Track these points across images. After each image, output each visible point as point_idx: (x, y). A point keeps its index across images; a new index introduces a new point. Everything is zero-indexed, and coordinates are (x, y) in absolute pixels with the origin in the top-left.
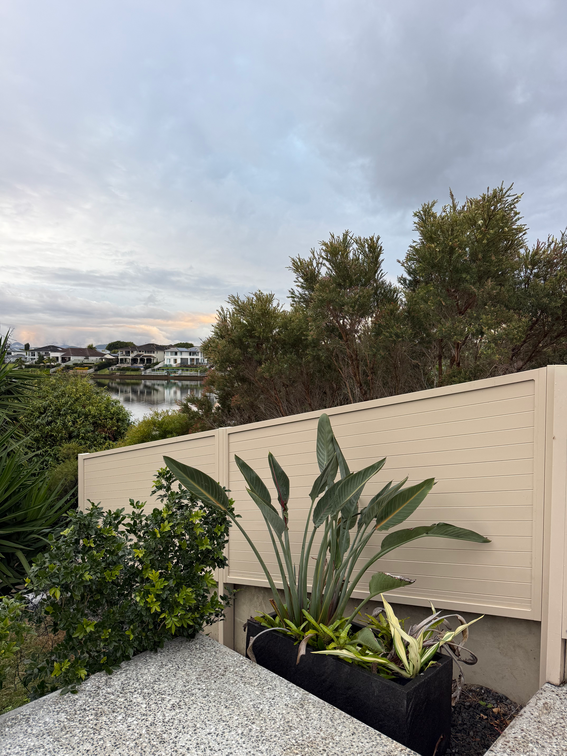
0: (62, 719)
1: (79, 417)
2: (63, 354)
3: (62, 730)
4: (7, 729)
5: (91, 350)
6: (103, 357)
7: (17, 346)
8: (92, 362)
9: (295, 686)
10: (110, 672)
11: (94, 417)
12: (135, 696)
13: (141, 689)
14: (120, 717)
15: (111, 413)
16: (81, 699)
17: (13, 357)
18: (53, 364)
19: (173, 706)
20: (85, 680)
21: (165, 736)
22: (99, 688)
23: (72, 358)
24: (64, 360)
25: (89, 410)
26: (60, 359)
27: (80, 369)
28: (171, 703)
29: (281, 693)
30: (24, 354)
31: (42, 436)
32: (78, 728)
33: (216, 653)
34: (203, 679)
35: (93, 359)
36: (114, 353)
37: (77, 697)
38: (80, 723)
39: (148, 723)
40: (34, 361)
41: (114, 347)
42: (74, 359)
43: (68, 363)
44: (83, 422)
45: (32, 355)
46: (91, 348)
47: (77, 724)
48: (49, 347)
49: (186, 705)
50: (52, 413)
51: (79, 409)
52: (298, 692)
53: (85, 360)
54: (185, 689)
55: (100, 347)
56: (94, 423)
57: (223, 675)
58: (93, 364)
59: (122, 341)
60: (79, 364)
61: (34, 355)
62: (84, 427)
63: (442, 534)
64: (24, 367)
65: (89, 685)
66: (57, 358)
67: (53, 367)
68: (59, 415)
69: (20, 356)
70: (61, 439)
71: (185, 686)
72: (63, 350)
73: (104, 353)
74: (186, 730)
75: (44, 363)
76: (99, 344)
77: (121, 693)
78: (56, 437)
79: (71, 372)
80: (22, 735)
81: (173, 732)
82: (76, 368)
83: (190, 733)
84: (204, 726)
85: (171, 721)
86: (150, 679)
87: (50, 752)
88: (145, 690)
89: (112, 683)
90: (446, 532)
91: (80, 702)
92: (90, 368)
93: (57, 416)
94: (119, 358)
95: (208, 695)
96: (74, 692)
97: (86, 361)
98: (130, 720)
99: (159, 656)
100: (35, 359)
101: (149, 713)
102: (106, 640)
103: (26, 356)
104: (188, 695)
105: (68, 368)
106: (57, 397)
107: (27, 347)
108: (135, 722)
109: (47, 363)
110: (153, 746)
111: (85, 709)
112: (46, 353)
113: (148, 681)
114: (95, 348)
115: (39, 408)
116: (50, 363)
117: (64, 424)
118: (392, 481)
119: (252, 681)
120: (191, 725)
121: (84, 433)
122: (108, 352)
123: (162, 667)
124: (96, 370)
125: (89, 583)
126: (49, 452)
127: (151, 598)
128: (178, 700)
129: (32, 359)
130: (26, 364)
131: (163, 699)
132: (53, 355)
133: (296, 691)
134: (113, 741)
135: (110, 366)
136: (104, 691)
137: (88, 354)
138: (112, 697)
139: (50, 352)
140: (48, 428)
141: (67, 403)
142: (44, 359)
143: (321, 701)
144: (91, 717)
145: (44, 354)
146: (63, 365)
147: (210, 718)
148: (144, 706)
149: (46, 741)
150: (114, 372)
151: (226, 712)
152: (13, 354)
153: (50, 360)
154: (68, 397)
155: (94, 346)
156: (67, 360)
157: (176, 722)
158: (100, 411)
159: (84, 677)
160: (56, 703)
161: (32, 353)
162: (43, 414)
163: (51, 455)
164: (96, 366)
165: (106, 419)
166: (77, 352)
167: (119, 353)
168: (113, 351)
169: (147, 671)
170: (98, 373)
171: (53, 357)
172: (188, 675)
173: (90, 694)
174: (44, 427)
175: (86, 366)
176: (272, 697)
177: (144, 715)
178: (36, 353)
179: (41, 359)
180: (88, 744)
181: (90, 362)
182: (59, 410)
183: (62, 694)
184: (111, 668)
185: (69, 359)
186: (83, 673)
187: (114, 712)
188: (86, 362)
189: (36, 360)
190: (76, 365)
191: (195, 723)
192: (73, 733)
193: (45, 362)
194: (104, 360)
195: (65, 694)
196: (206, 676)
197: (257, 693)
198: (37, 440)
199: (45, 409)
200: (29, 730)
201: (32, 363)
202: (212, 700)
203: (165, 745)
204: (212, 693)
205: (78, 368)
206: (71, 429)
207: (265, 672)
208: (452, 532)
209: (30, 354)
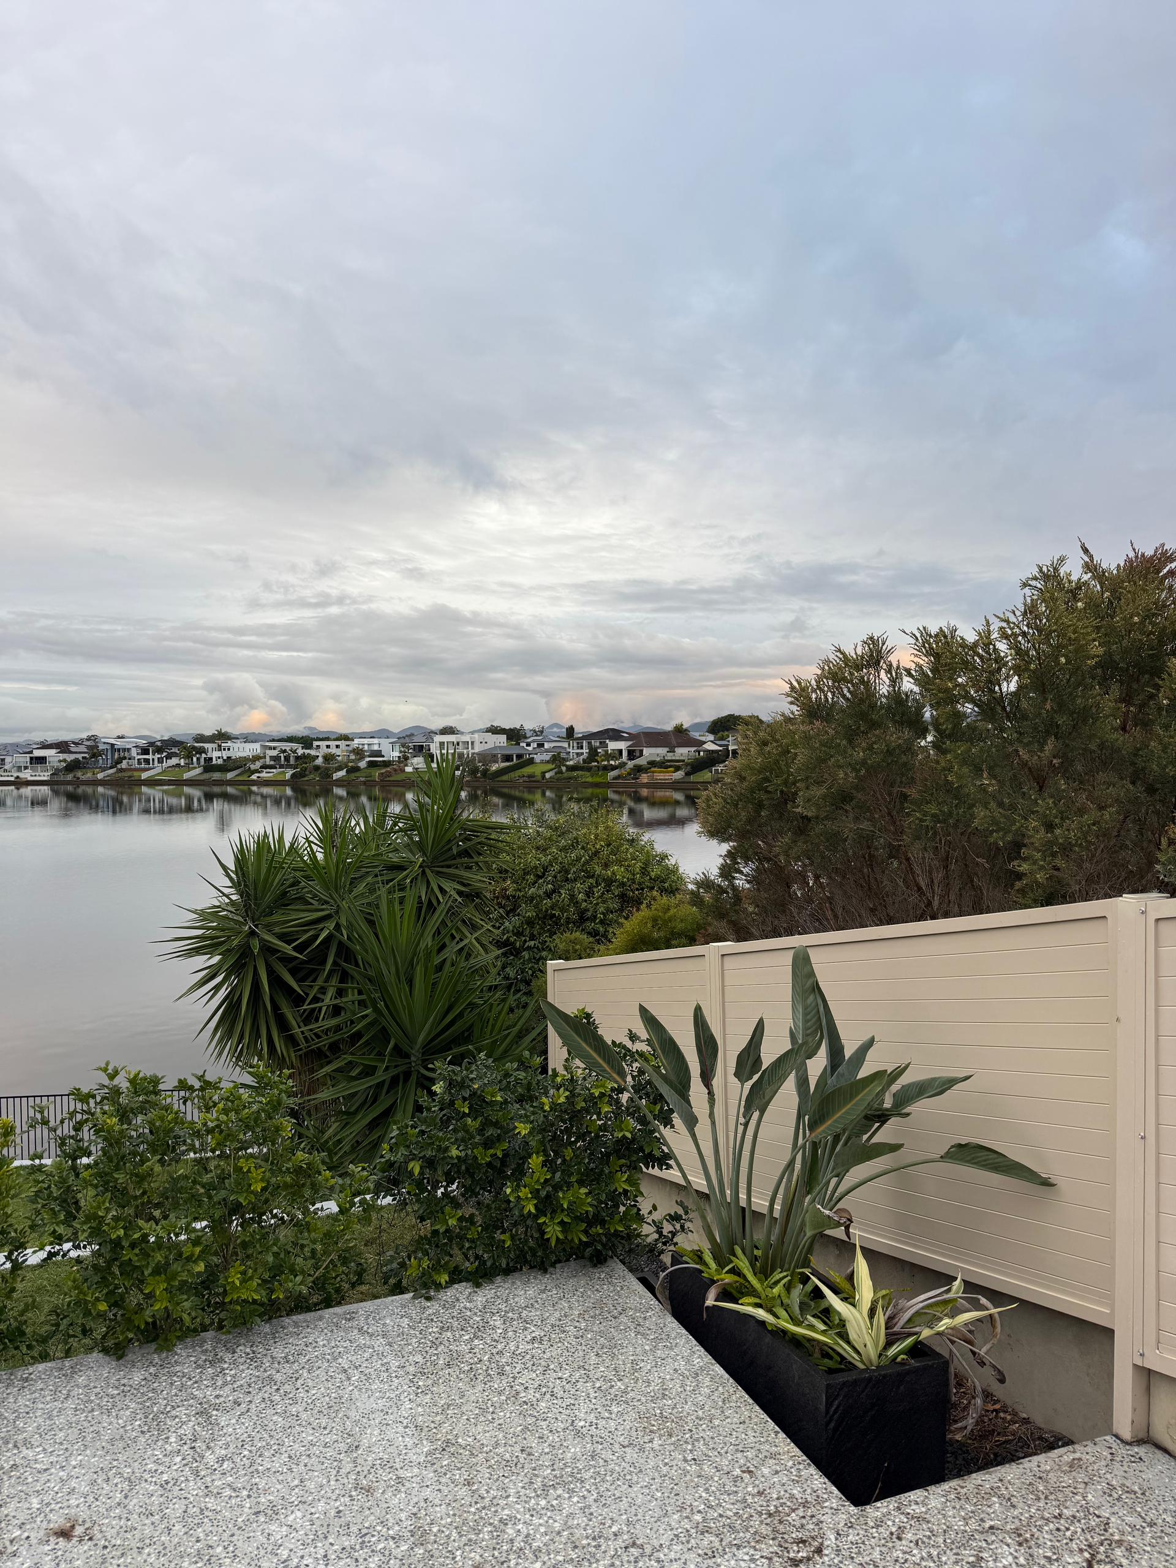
0: (403, 1325)
1: (598, 884)
2: (630, 743)
3: (399, 1336)
4: (344, 1322)
5: (681, 735)
6: (700, 748)
7: (555, 730)
8: (682, 758)
9: (703, 1350)
10: (478, 1285)
11: (623, 884)
12: (494, 1318)
13: (506, 1312)
14: (467, 1337)
15: (651, 878)
16: (433, 1307)
17: (547, 751)
18: (612, 762)
19: (534, 1339)
20: (445, 1288)
21: (507, 1368)
22: (458, 1300)
23: (646, 751)
24: (631, 755)
25: (613, 873)
26: (625, 754)
27: (660, 772)
28: (533, 1335)
29: (678, 1355)
30: (565, 745)
31: (537, 915)
32: (417, 1338)
33: (622, 1289)
34: (586, 1317)
35: (683, 753)
36: (722, 739)
37: (429, 1304)
38: (421, 1333)
39: (494, 1351)
40: (582, 757)
41: (723, 726)
42: (650, 753)
43: (638, 762)
44: (603, 894)
45: (578, 748)
46: (679, 730)
47: (417, 1333)
48: (607, 731)
49: (550, 1341)
50: (555, 877)
51: (598, 870)
52: (701, 1357)
53: (669, 754)
54: (558, 1323)
55: (697, 726)
56: (622, 896)
57: (615, 1318)
58: (683, 761)
59: (737, 714)
60: (658, 762)
61: (582, 748)
62: (604, 902)
63: (968, 1162)
64: (564, 769)
65: (449, 1294)
66: (621, 751)
67: (614, 768)
68: (567, 880)
69: (558, 750)
70: (568, 923)
71: (560, 1320)
72: (631, 737)
73: (703, 739)
74: (534, 1368)
75: (598, 762)
76: (698, 720)
77: (480, 1311)
78: (559, 918)
79: (644, 778)
80: (356, 1331)
81: (519, 1367)
82: (653, 769)
83: (538, 1372)
84: (558, 1369)
85: (523, 1354)
86: (522, 1302)
87: (378, 1354)
88: (510, 1315)
89: (475, 1298)
90: (973, 1159)
91: (431, 1311)
92: (677, 769)
93: (562, 881)
94: (730, 748)
95: (582, 1337)
96: (428, 1299)
97: (670, 756)
98: (476, 1342)
99: (546, 1279)
100: (582, 754)
101: (502, 1340)
102: (473, 1241)
103: (568, 750)
104: (557, 1331)
105: (639, 769)
106: (564, 849)
107: (570, 731)
108: (481, 1346)
109: (603, 761)
110: (489, 1375)
111: (432, 1320)
112: (601, 743)
113: (518, 1305)
114: (686, 730)
115: (536, 868)
116: (608, 761)
117: (572, 897)
118: (909, 1063)
119: (649, 1332)
120: (544, 1363)
121: (603, 913)
122: (711, 737)
123: (543, 1291)
124: (688, 774)
125: (456, 1161)
126: (547, 944)
127: (524, 1192)
128: (542, 1334)
129: (577, 754)
130: (568, 763)
131: (526, 1329)
132: (613, 745)
133: (700, 1357)
134: (447, 1360)
135: (714, 765)
136: (462, 1305)
137: (674, 742)
138: (468, 1313)
139: (607, 741)
140: (547, 902)
141: (578, 859)
142: (597, 754)
143: (727, 1376)
144: (435, 1330)
145: (598, 744)
146: (631, 764)
147: (570, 1362)
148: (501, 1331)
149: (378, 1342)
150: (720, 776)
151: (593, 1359)
152: (547, 746)
153: (608, 756)
154: (583, 848)
155: (684, 727)
156: (638, 754)
157: (528, 1357)
158: (634, 875)
159: (444, 1283)
160: (403, 1306)
161: (578, 743)
162: (541, 877)
163: (550, 949)
164: (687, 765)
165: (643, 889)
166: (655, 738)
167: (730, 739)
168: (720, 735)
169: (523, 1292)
170: (692, 778)
171: (613, 750)
172: (570, 1308)
173: (444, 1305)
174: (542, 900)
175: (671, 766)
176: (663, 1356)
177: (495, 1341)
178: (585, 744)
179: (593, 752)
180: (420, 1356)
181: (677, 758)
182: (567, 872)
183: (414, 1298)
184: (480, 1281)
185: (641, 751)
186: (444, 1278)
187: (462, 1330)
188: (669, 758)
189: (585, 755)
190: (652, 764)
191: (550, 1363)
192: (409, 1341)
193: (599, 759)
194: (702, 753)
195: (417, 1299)
196: (592, 1314)
197: (647, 1348)
198: (530, 923)
199: (545, 869)
200: (365, 1328)
201: (578, 762)
202: (584, 1343)
203: (502, 1377)
204: (589, 1336)
205: (656, 769)
206: (584, 905)
207: (673, 1326)
208: (985, 1160)
209: (575, 745)
